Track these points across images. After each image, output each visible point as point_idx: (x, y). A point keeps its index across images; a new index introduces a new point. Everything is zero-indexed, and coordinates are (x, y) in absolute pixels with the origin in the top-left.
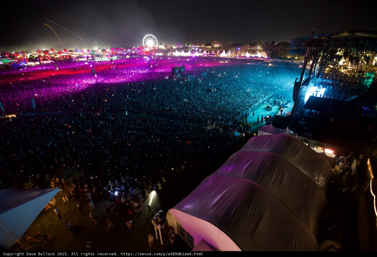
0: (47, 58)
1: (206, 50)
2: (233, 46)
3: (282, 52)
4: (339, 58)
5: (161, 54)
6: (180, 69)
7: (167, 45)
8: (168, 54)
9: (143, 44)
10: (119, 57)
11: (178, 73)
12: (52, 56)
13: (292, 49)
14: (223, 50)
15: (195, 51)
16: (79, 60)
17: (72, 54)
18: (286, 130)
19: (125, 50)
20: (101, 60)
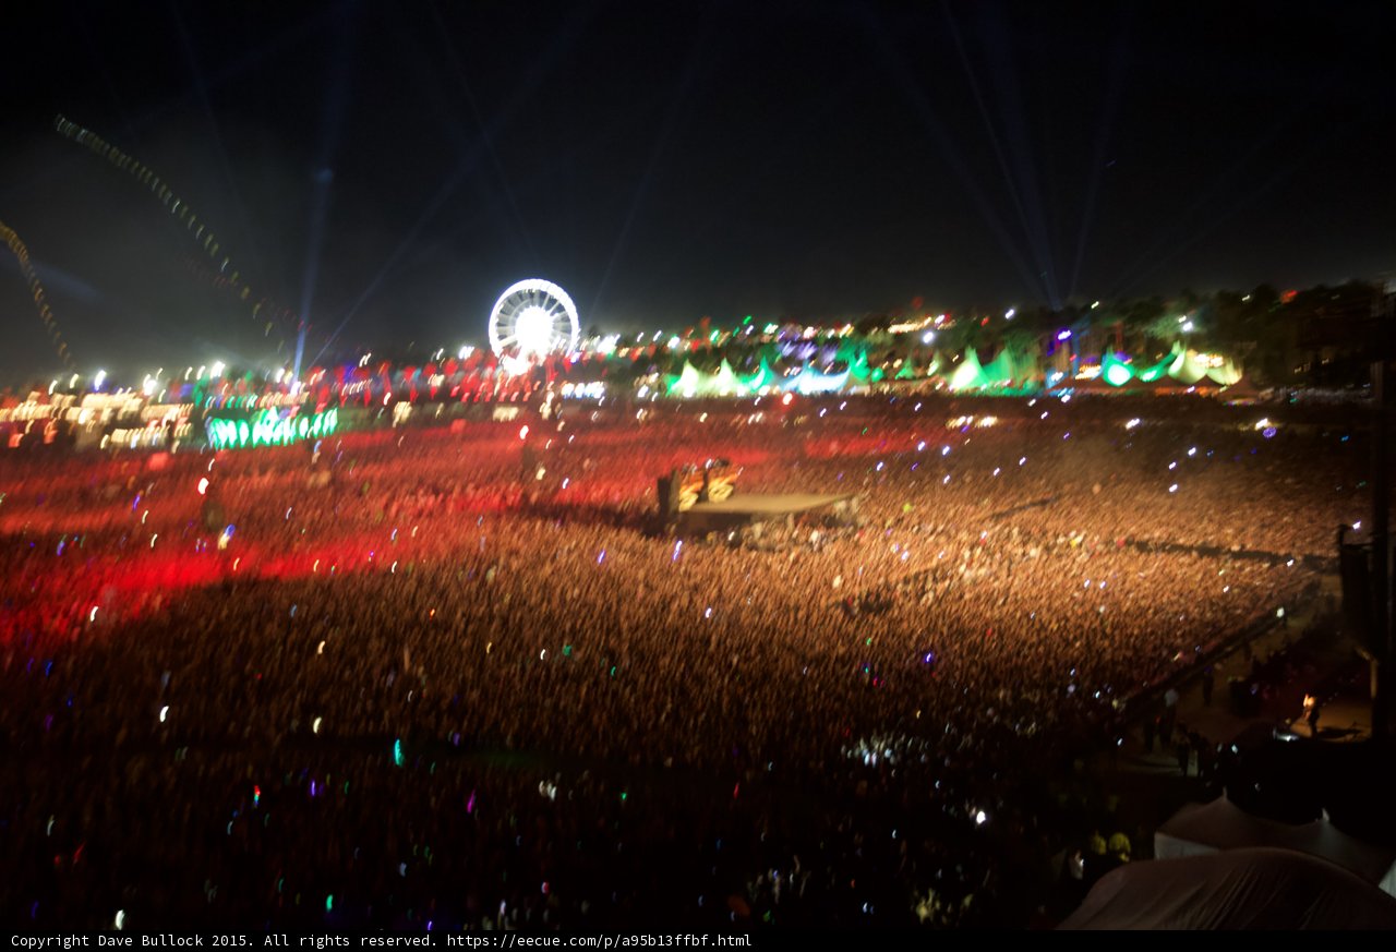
1: (864, 357)
5: (596, 390)
6: (706, 482)
7: (632, 334)
8: (640, 386)
9: (493, 338)
10: (352, 414)
14: (963, 351)
15: (800, 363)
18: (1319, 828)
19: (383, 370)
20: (245, 438)
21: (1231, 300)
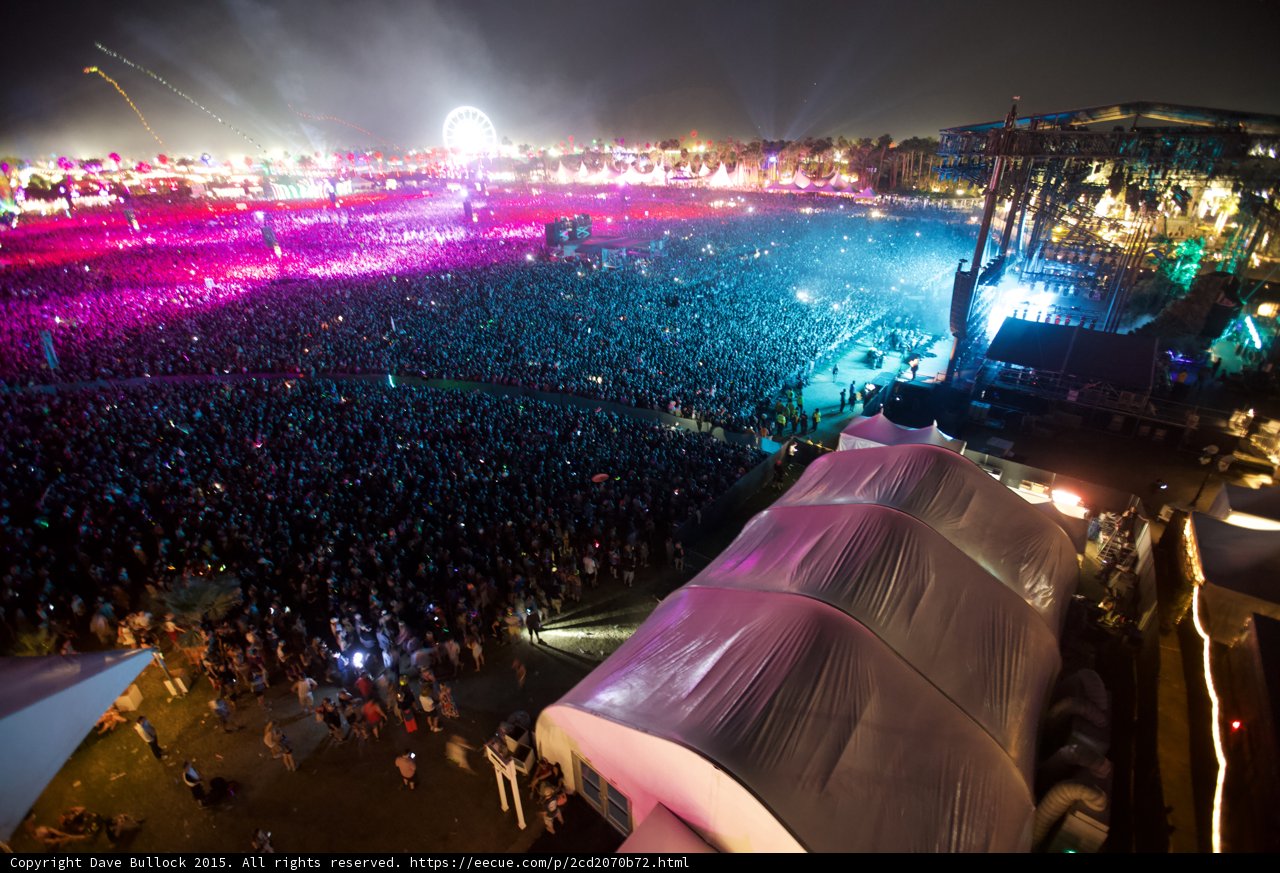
0: (96, 187)
1: (662, 164)
2: (754, 149)
3: (916, 174)
4: (1096, 192)
6: (574, 226)
7: (529, 144)
11: (567, 243)
12: (116, 179)
13: (948, 163)
14: (718, 164)
15: (626, 167)
16: (214, 194)
17: (189, 172)
18: (931, 430)
19: (380, 160)
20: (296, 196)
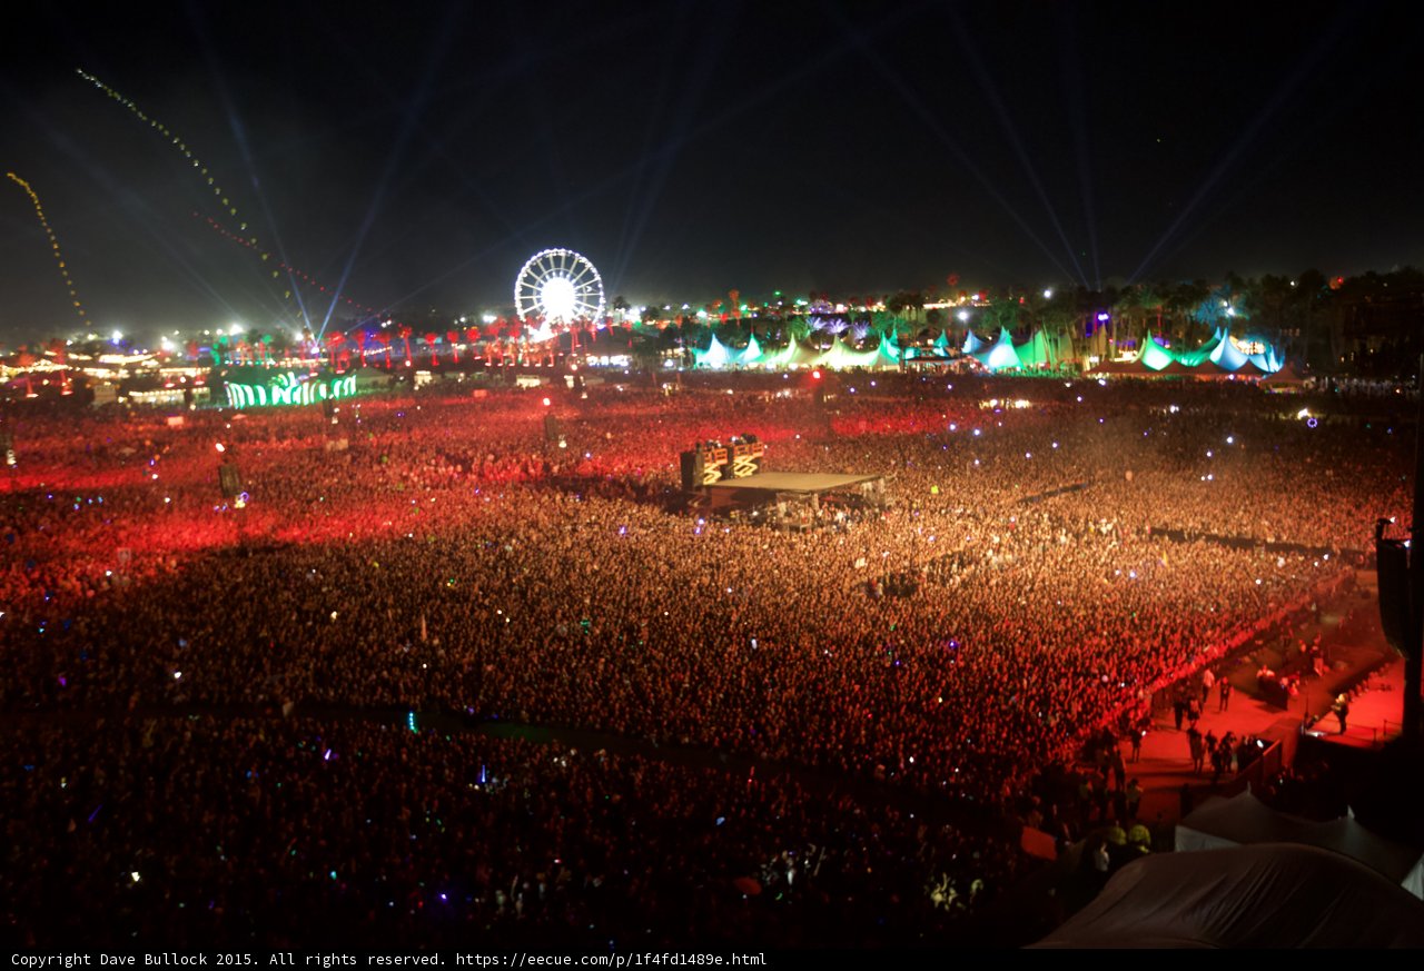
1: (895, 336)
5: (621, 360)
6: (731, 459)
8: (666, 358)
9: (518, 305)
10: (370, 380)
11: (716, 487)
15: (830, 340)
16: (131, 399)
17: (95, 364)
18: (1342, 826)
19: (404, 336)
20: (263, 401)
21: (1278, 285)
